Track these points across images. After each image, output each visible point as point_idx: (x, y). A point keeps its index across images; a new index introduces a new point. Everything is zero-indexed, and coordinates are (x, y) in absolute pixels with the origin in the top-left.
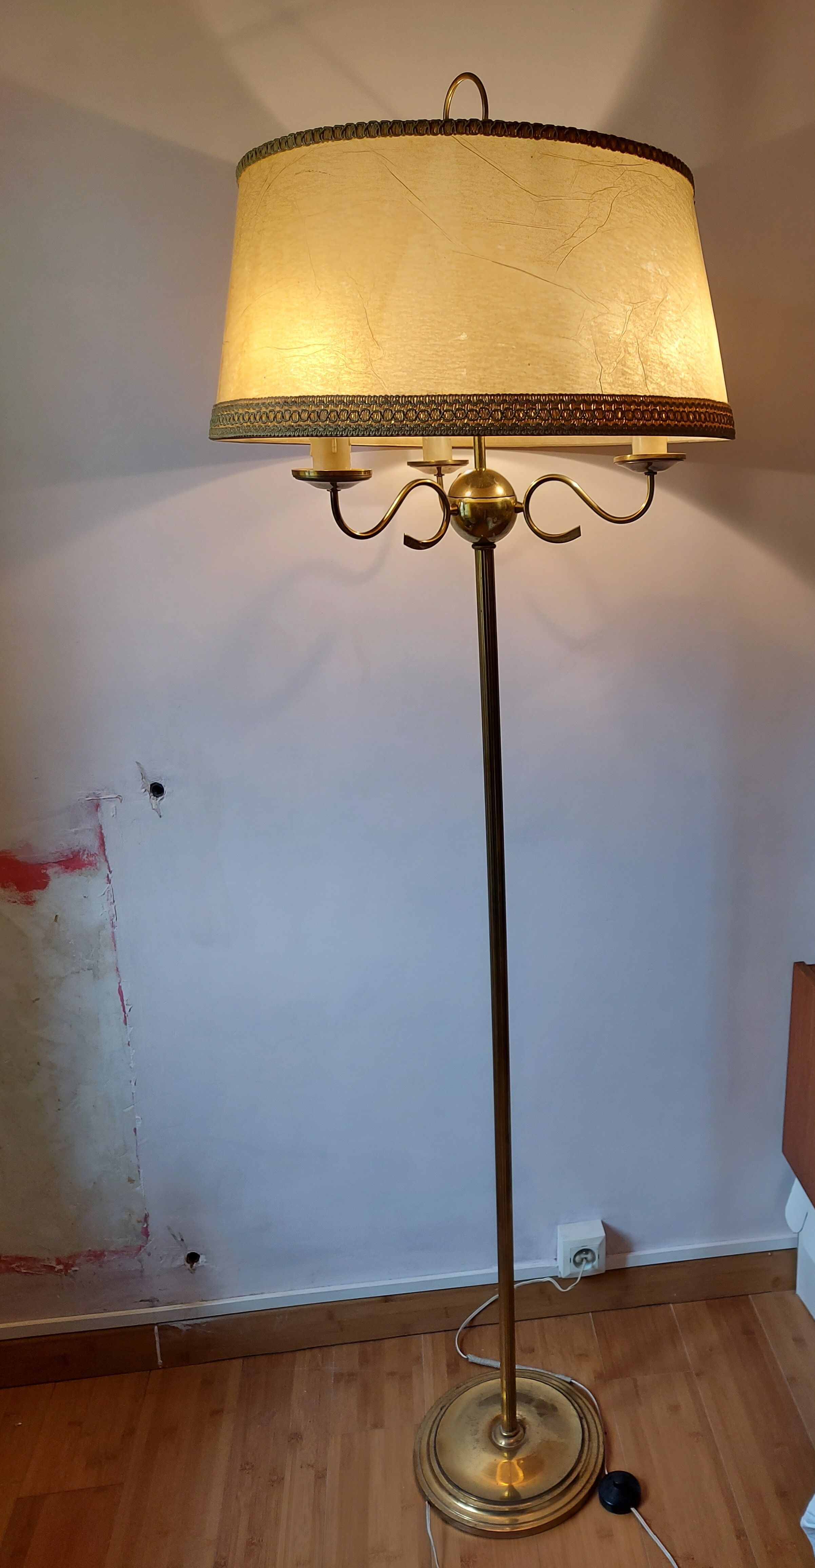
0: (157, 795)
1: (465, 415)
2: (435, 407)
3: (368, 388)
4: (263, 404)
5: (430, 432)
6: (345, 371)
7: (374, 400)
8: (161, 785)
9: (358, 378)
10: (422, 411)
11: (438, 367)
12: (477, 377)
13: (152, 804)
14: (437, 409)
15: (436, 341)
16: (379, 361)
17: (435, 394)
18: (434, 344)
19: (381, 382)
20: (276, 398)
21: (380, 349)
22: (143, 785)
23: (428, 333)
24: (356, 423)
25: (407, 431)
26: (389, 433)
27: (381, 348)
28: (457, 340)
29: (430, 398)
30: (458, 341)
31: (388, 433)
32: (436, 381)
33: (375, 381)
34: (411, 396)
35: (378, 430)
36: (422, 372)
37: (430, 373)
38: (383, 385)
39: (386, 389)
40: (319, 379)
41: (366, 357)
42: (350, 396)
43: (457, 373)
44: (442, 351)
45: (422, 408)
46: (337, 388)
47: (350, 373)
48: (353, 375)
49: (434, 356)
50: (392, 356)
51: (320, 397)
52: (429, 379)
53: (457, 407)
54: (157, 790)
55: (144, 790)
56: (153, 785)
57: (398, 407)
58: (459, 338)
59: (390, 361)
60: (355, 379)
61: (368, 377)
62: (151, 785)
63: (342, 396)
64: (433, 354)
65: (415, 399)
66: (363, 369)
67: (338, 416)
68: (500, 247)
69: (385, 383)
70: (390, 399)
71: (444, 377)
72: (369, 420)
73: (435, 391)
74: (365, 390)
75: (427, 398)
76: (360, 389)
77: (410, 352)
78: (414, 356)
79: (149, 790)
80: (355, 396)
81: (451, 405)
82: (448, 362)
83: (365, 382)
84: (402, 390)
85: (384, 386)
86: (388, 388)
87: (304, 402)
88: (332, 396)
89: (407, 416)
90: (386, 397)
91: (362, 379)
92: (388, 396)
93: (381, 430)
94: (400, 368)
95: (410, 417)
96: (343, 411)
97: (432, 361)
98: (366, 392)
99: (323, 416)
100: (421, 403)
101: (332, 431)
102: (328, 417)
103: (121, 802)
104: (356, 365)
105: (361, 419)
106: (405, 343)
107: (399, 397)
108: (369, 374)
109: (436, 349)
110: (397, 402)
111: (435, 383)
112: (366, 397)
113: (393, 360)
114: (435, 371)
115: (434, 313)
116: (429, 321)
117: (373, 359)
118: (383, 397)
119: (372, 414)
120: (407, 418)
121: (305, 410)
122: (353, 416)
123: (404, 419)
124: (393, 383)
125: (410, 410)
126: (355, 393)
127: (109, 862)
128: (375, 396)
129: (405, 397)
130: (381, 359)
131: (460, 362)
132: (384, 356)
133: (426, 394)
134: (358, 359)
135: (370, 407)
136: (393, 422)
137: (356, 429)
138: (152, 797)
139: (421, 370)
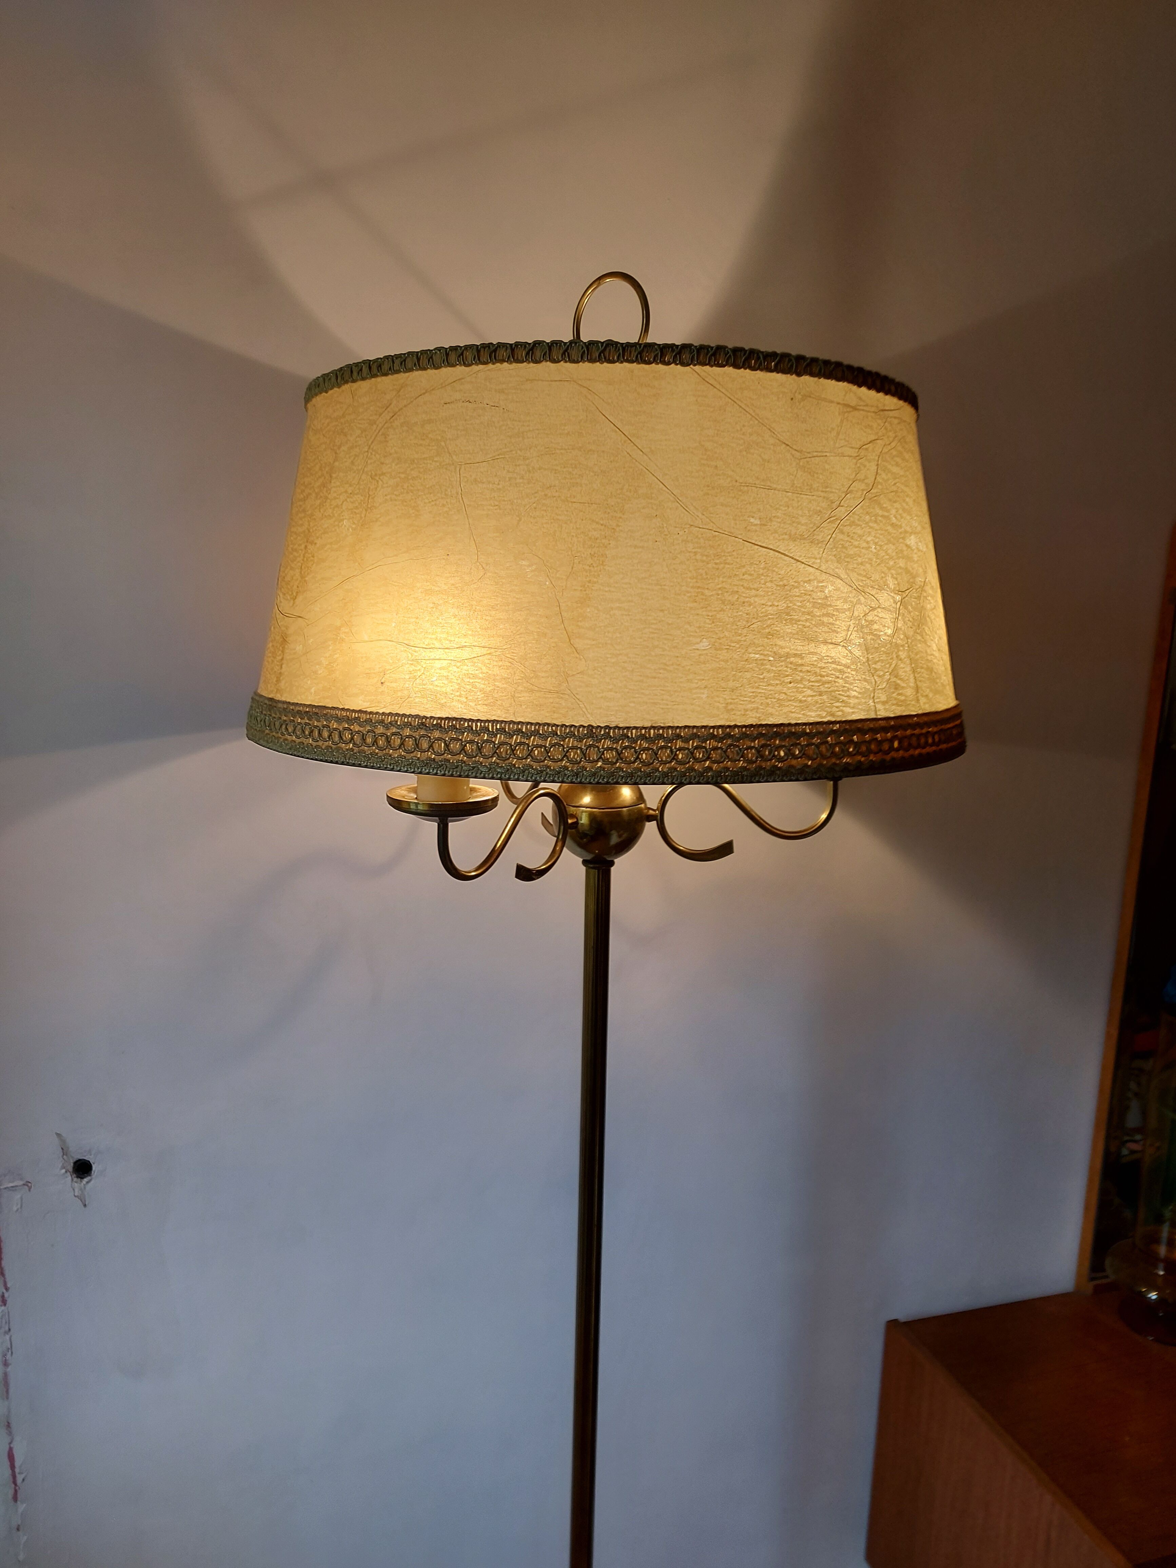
0: (83, 1177)
1: (706, 756)
2: (663, 744)
3: (561, 713)
4: (382, 721)
5: (657, 779)
6: (525, 688)
7: (571, 731)
8: (89, 1161)
9: (546, 698)
10: (644, 749)
11: (668, 687)
12: (721, 702)
13: (74, 1190)
14: (665, 747)
15: (664, 650)
16: (578, 676)
17: (662, 725)
18: (661, 655)
19: (582, 706)
20: (404, 715)
21: (580, 659)
22: (63, 1164)
23: (652, 638)
24: (542, 764)
25: (623, 777)
26: (594, 780)
27: (582, 657)
28: (694, 649)
29: (656, 731)
30: (696, 651)
31: (592, 780)
32: (664, 707)
33: (572, 704)
34: (628, 728)
35: (577, 774)
36: (642, 693)
37: (657, 695)
38: (584, 710)
39: (589, 716)
40: (480, 695)
41: (559, 669)
42: (532, 724)
43: (695, 696)
44: (672, 665)
45: (645, 745)
46: (512, 711)
47: (532, 691)
48: (538, 694)
49: (661, 671)
50: (599, 669)
51: (481, 721)
52: (655, 703)
53: (695, 745)
54: (82, 1169)
55: (64, 1171)
56: (78, 1163)
57: (608, 743)
58: (697, 646)
59: (596, 676)
60: (540, 700)
61: (562, 698)
62: (75, 1163)
63: (519, 723)
64: (660, 669)
65: (634, 731)
66: (553, 687)
67: (513, 751)
68: (752, 520)
69: (588, 707)
70: (596, 731)
71: (675, 702)
72: (562, 760)
73: (662, 721)
74: (556, 715)
75: (652, 731)
76: (547, 715)
77: (626, 665)
78: (632, 671)
79: (71, 1169)
80: (539, 724)
81: (686, 741)
82: (681, 680)
83: (557, 705)
84: (613, 718)
85: (586, 712)
86: (592, 714)
87: (454, 727)
88: (502, 722)
89: (622, 755)
90: (590, 727)
91: (551, 700)
92: (592, 727)
93: (581, 774)
94: (610, 687)
95: (626, 758)
96: (521, 745)
97: (659, 678)
98: (556, 719)
99: (487, 749)
100: (643, 737)
101: (502, 773)
102: (496, 752)
103: (29, 1190)
104: (543, 680)
105: (549, 757)
106: (618, 652)
107: (610, 728)
108: (562, 694)
109: (664, 661)
110: (607, 736)
111: (662, 709)
112: (558, 726)
113: (600, 675)
114: (663, 692)
115: (662, 611)
116: (655, 622)
117: (570, 673)
118: (584, 727)
119: (568, 751)
120: (622, 759)
121: (457, 739)
122: (536, 752)
123: (617, 760)
124: (600, 708)
125: (626, 748)
126: (540, 719)
127: (7, 1276)
128: (572, 726)
129: (619, 728)
130: (581, 673)
131: (698, 680)
132: (586, 668)
133: (649, 725)
134: (546, 672)
135: (564, 741)
136: (600, 764)
137: (542, 772)
138: (75, 1179)
139: (643, 691)
